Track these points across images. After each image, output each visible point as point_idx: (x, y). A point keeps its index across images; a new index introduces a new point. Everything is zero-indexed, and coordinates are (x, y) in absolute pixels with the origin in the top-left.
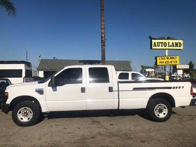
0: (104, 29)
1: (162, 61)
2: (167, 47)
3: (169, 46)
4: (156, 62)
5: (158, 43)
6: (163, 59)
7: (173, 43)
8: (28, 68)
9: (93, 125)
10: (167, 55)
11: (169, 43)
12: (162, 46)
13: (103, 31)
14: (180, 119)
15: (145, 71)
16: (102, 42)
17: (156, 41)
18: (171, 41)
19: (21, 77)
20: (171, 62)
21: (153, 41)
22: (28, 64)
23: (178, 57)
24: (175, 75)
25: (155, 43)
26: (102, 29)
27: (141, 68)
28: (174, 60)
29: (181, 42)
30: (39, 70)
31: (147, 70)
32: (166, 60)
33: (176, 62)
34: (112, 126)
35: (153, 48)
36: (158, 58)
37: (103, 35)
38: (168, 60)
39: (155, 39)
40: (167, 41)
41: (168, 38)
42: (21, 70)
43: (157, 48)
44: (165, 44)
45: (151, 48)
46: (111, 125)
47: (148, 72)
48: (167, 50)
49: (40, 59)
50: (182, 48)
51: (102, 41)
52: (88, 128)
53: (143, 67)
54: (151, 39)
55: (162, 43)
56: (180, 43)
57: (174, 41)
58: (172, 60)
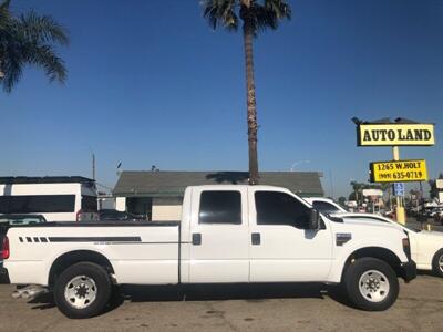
0: (254, 103)
1: (386, 172)
2: (396, 141)
3: (400, 139)
4: (372, 176)
5: (373, 131)
6: (388, 168)
7: (409, 132)
8: (89, 192)
9: (207, 320)
10: (397, 158)
11: (400, 131)
12: (384, 139)
13: (251, 108)
14: (413, 308)
15: (360, 194)
16: (249, 133)
17: (370, 128)
18: (405, 128)
19: (73, 211)
20: (408, 175)
21: (363, 128)
22: (88, 183)
23: (423, 163)
24: (434, 204)
25: (367, 132)
26: (249, 104)
27: (352, 187)
28: (414, 170)
29: (430, 128)
30: (116, 194)
31: (366, 193)
32: (396, 170)
33: (420, 173)
34: (248, 323)
35: (363, 143)
36: (376, 166)
37: (251, 118)
38: (400, 171)
39: (366, 123)
40: (395, 128)
41: (398, 121)
42: (73, 197)
43: (373, 142)
44: (391, 135)
45: (359, 144)
46: (247, 320)
47: (369, 197)
48: (396, 148)
49: (121, 170)
50: (431, 141)
51: (250, 131)
52: (194, 325)
53: (356, 186)
54: (358, 123)
55: (383, 131)
56: (426, 131)
57: (413, 128)
58: (409, 170)
